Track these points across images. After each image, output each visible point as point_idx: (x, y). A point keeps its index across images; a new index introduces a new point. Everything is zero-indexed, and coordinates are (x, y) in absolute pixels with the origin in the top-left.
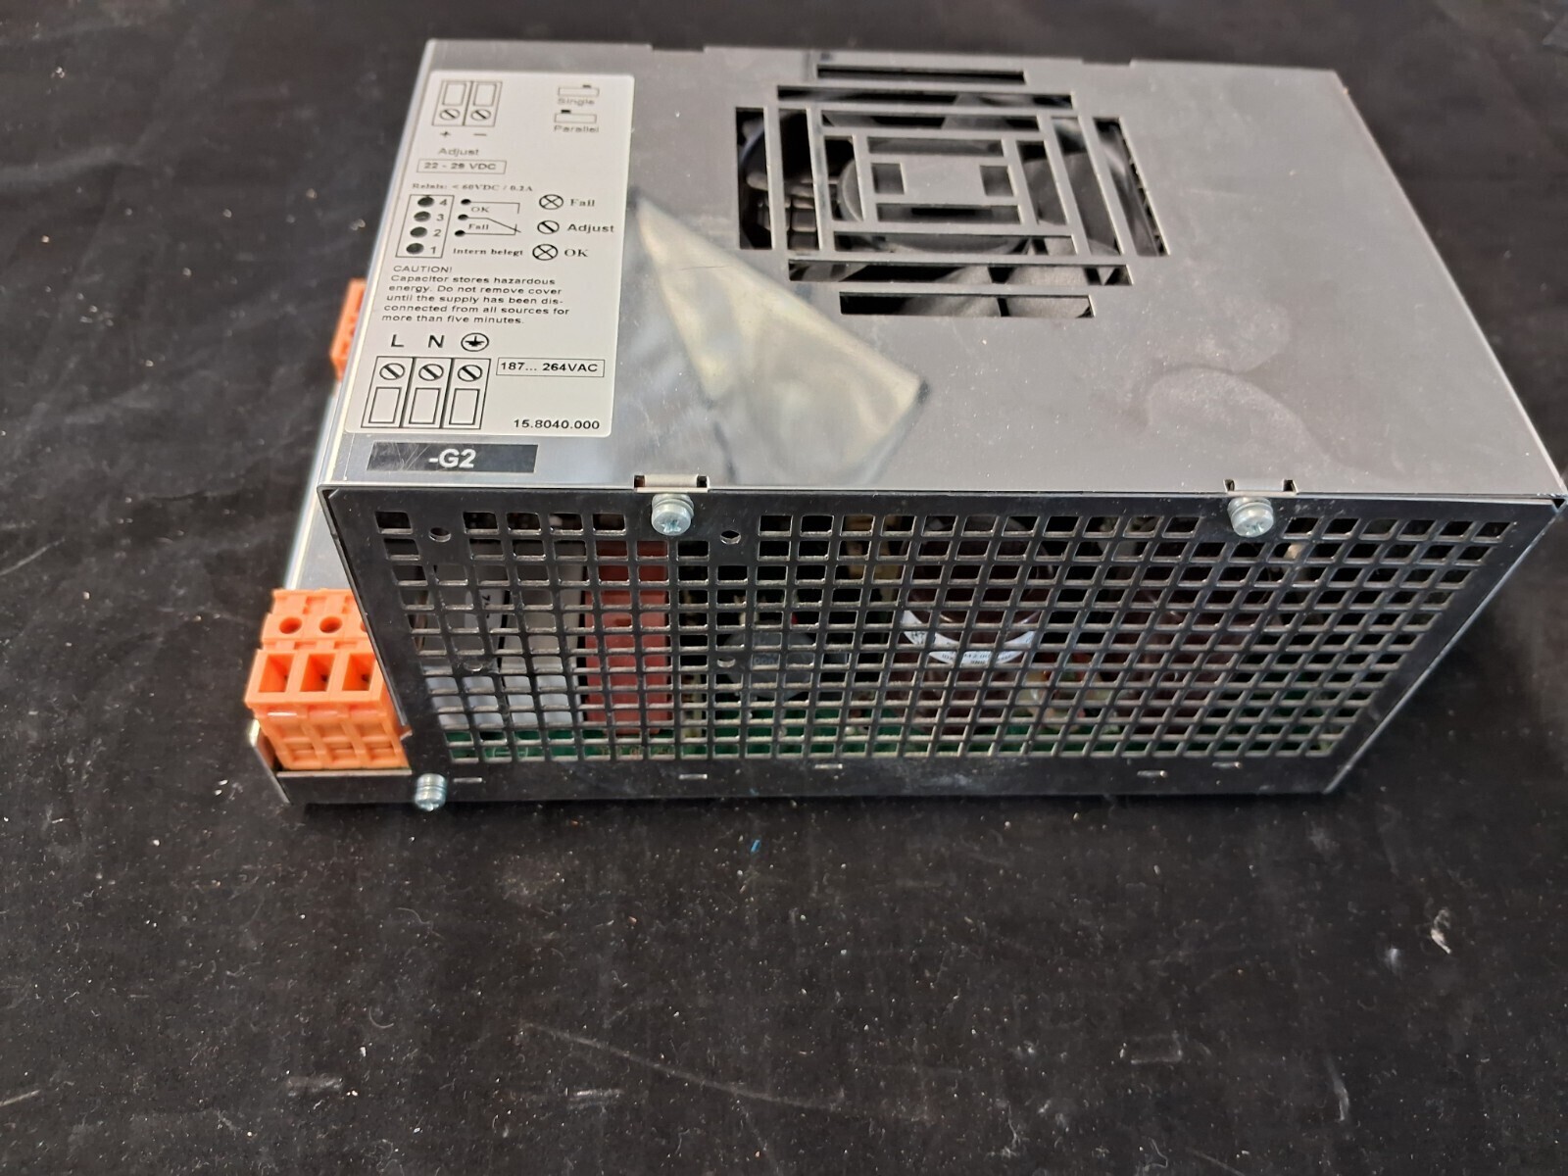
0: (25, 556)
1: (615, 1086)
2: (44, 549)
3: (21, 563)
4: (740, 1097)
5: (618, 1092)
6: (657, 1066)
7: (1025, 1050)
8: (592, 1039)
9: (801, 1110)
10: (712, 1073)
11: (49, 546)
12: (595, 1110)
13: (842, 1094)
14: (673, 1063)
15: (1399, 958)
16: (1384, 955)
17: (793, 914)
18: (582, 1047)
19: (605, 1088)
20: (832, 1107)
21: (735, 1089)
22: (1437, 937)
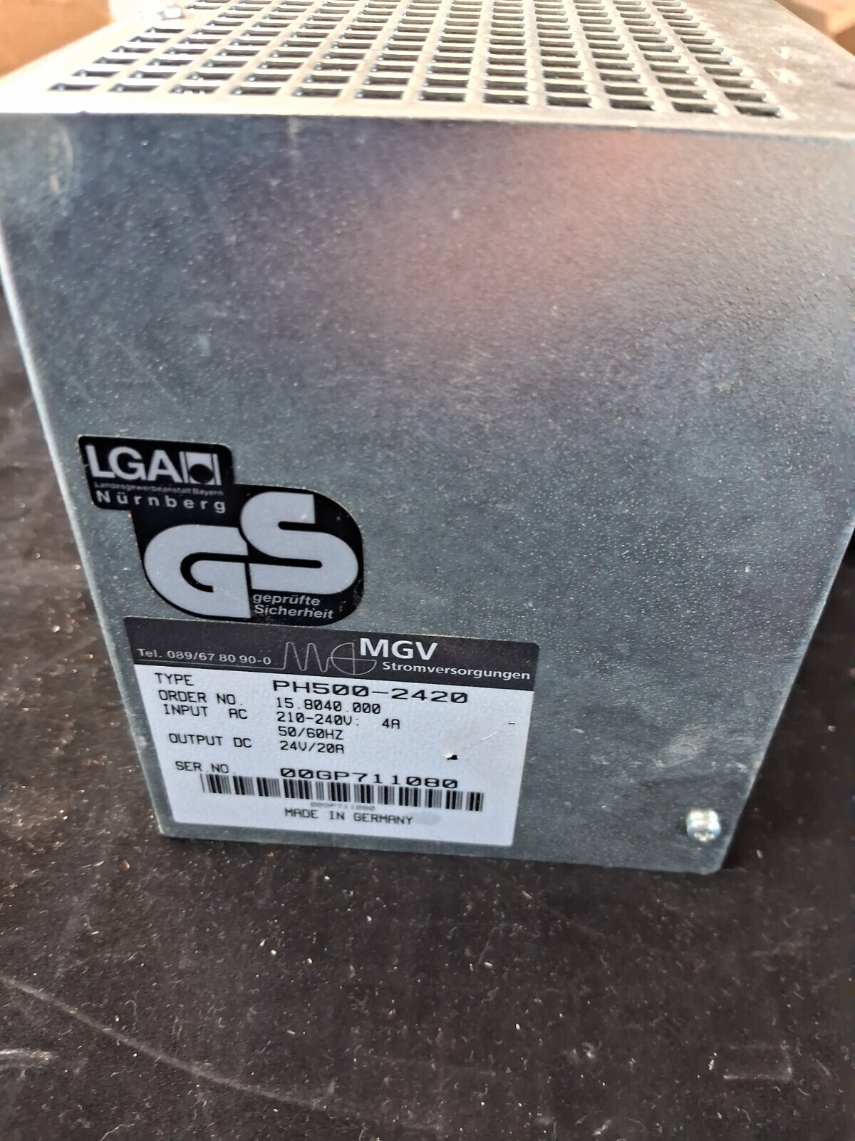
1: (47, 1046)
4: (203, 1081)
5: (46, 1056)
6: (107, 1030)
8: (38, 989)
9: (274, 1103)
10: (173, 1047)
12: (13, 1073)
13: (331, 1088)
18: (27, 997)
19: (33, 1049)
20: (315, 1103)
21: (196, 1070)
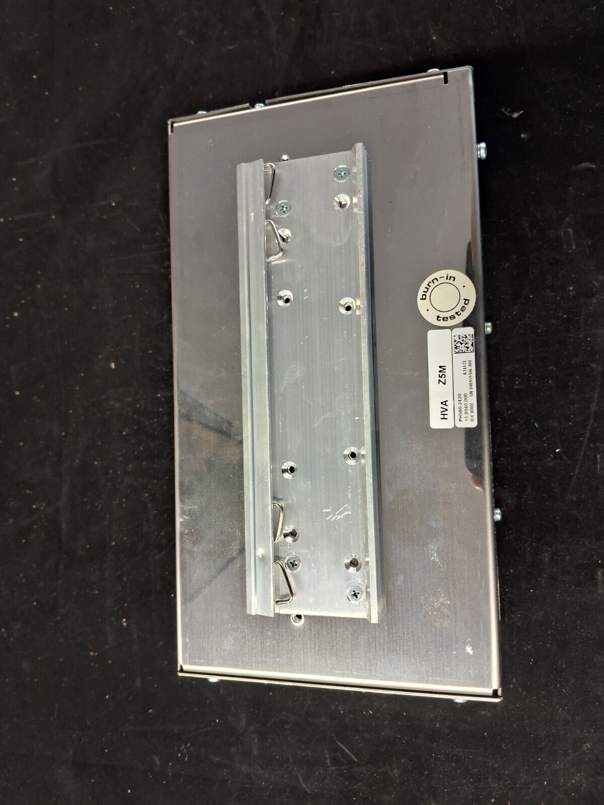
0: (343, 750)
2: (339, 743)
3: (347, 752)
7: (572, 291)
11: (337, 742)
14: (584, 434)
15: (525, 133)
16: (524, 139)
17: (516, 387)
22: (515, 115)
